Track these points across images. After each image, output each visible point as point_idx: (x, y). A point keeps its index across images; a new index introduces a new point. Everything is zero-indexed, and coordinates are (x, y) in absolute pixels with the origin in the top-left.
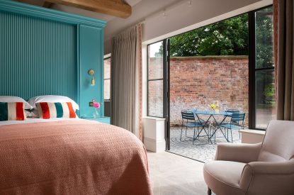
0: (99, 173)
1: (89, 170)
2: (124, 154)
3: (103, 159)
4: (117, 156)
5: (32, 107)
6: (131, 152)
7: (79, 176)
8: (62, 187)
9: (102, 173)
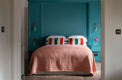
0: (73, 60)
1: (70, 59)
2: (82, 56)
3: (75, 56)
4: (80, 56)
5: (67, 40)
6: (85, 56)
7: (67, 60)
8: (62, 62)
9: (74, 61)
